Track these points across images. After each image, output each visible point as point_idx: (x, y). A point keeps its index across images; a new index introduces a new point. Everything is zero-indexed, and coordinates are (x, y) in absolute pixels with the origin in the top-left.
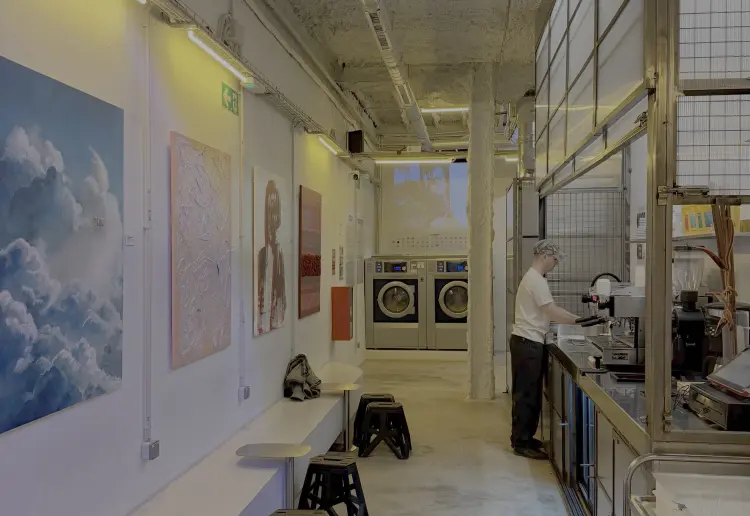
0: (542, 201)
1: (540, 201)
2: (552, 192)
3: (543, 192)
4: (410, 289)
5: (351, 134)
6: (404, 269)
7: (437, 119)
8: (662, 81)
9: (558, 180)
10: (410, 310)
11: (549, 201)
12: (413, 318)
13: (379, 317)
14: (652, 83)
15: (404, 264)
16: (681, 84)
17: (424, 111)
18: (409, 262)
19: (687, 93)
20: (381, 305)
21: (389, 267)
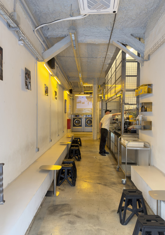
0: (106, 104)
2: (108, 102)
3: (107, 102)
4: (80, 120)
5: (70, 90)
7: (85, 87)
9: (109, 100)
10: (80, 124)
11: (107, 104)
12: (81, 126)
13: (74, 126)
14: (122, 90)
17: (84, 85)
18: (80, 115)
19: (126, 91)
20: (74, 123)
21: (76, 116)
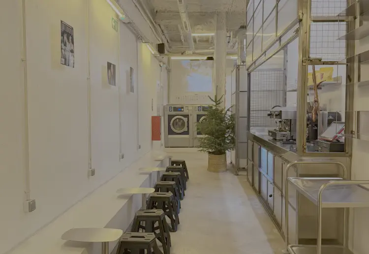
1: (248, 74)
2: (253, 69)
3: (249, 70)
4: (185, 119)
5: (158, 45)
6: (182, 110)
7: (198, 39)
8: (305, 16)
9: (257, 63)
10: (185, 129)
11: (252, 74)
12: (187, 133)
13: (171, 132)
14: (301, 17)
15: (183, 108)
16: (312, 18)
17: (193, 35)
18: (185, 107)
19: (314, 21)
20: (172, 127)
21: (176, 109)
